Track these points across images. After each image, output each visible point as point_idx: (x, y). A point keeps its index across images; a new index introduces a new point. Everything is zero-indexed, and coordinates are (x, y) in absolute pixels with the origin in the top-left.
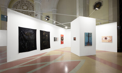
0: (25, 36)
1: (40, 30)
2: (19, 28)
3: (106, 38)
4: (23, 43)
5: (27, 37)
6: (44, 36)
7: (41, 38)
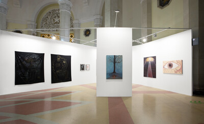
0: (24, 62)
1: (51, 55)
2: (16, 53)
3: (170, 65)
4: (21, 72)
5: (28, 65)
6: (59, 62)
7: (52, 65)
